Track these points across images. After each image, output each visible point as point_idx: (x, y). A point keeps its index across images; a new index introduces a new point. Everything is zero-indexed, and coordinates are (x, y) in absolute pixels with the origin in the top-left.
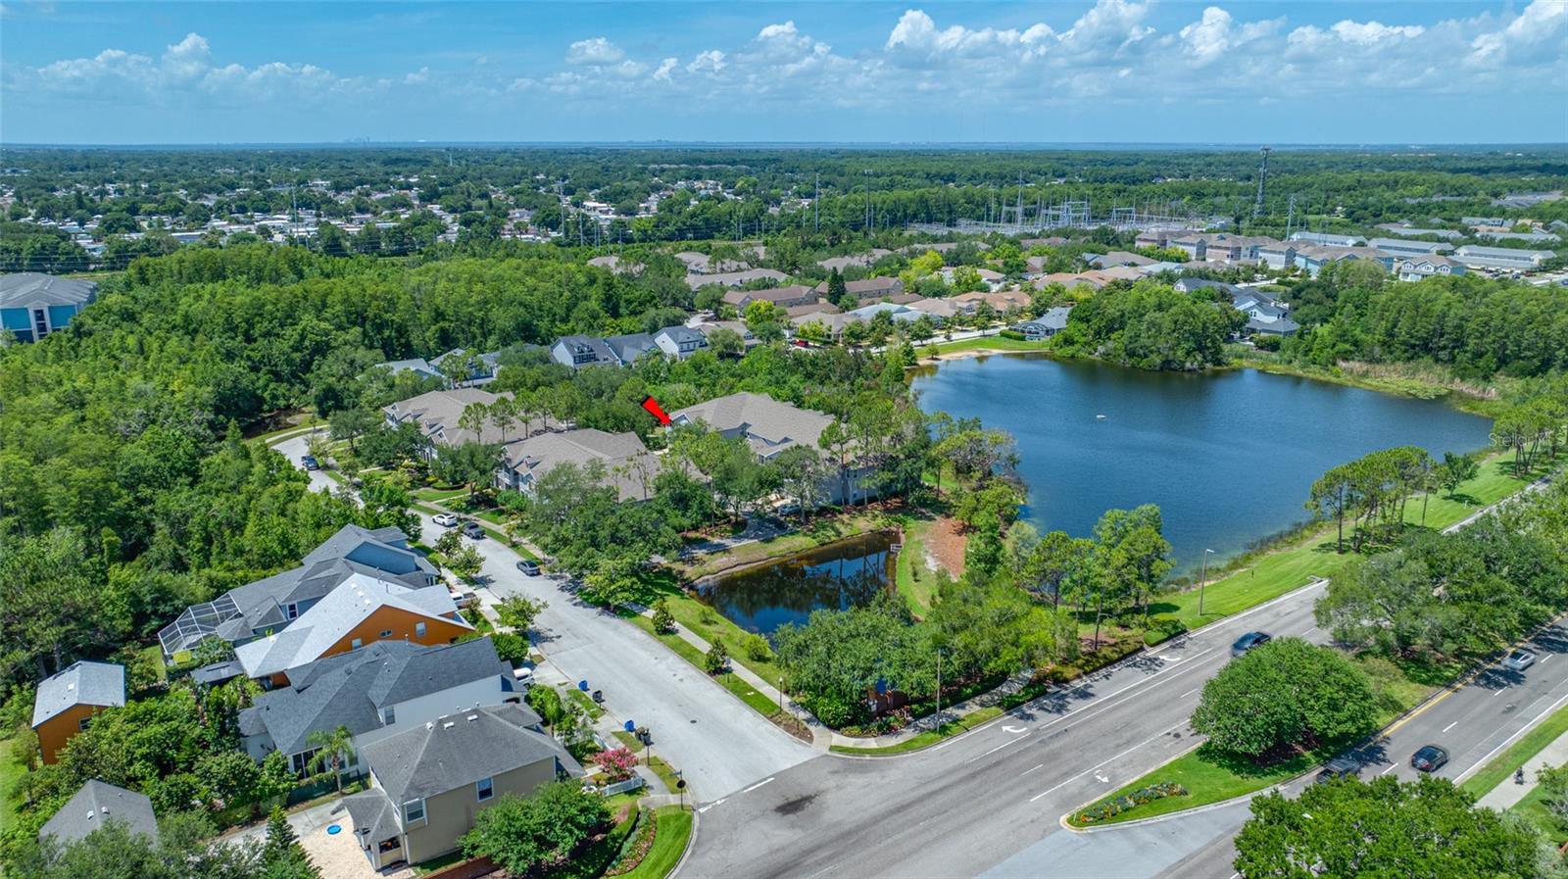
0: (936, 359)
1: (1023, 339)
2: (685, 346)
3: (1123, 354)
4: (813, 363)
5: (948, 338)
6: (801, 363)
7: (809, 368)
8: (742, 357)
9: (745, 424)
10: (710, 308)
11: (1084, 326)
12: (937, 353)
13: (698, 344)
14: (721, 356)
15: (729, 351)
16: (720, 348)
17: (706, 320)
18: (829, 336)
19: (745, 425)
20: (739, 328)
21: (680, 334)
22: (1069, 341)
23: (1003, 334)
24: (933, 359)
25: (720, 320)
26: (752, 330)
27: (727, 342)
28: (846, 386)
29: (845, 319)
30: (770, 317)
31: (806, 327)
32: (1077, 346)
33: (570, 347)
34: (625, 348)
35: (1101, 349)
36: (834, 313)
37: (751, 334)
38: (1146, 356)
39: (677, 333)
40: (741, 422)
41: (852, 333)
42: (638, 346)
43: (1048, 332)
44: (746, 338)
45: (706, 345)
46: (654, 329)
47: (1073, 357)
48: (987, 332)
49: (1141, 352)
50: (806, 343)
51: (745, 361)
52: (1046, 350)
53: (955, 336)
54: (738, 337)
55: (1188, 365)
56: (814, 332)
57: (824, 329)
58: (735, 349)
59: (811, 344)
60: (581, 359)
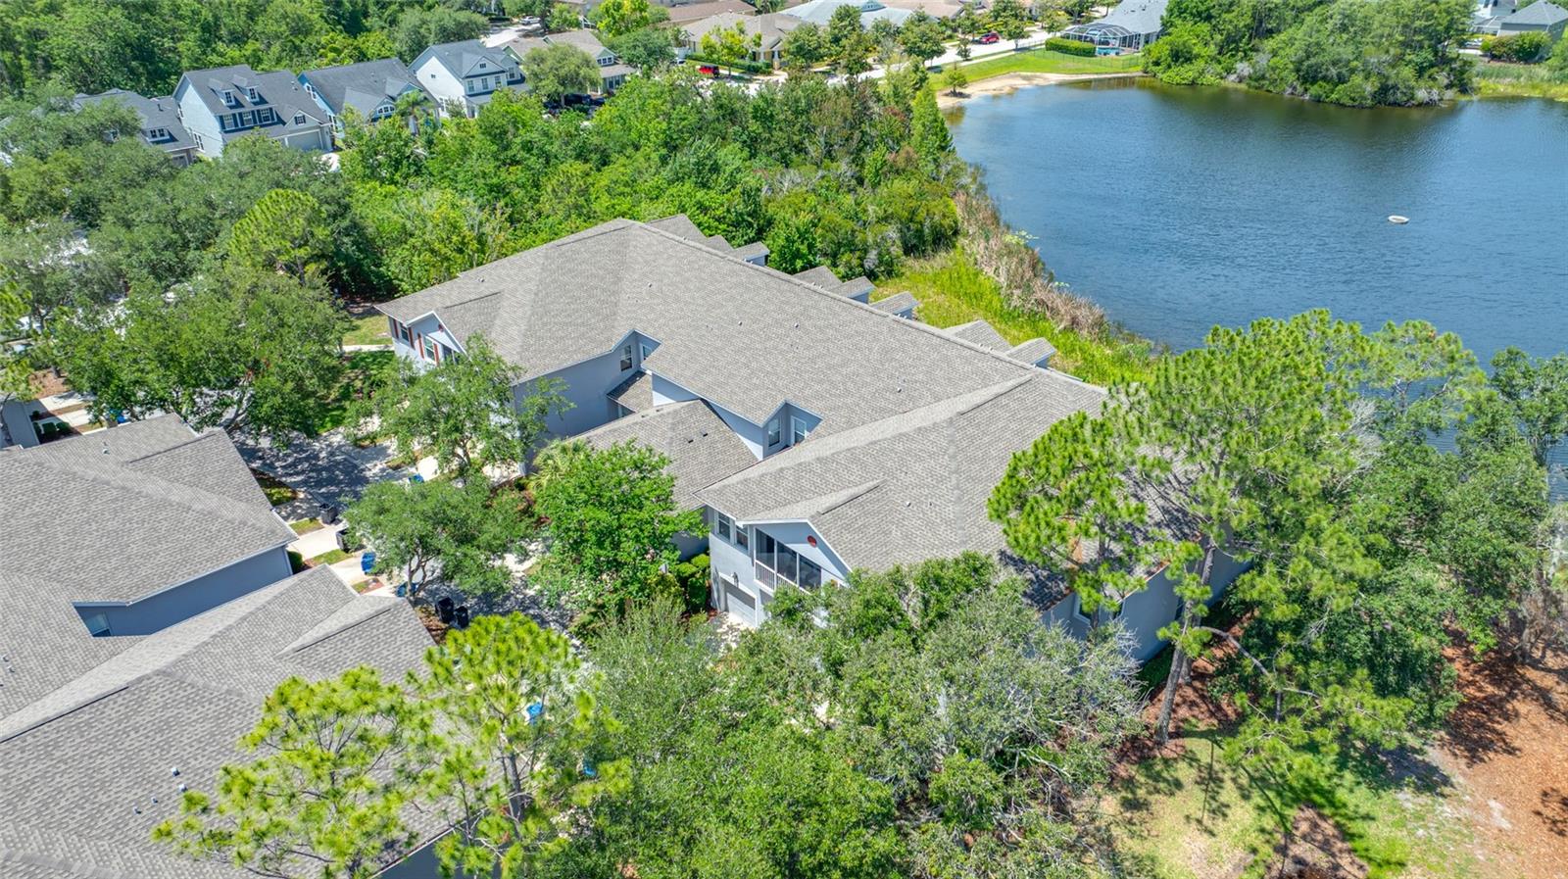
0: (961, 95)
1: (1090, 53)
2: (478, 84)
3: (1292, 77)
4: (764, 116)
5: (965, 54)
6: (733, 112)
7: (754, 126)
8: (599, 103)
9: (635, 336)
10: (533, 15)
11: (1204, 28)
12: (963, 84)
13: (504, 79)
14: (553, 104)
15: (571, 91)
16: (550, 85)
17: (527, 35)
18: (755, 56)
19: (636, 346)
20: (587, 44)
21: (466, 57)
22: (1180, 56)
23: (1052, 47)
24: (955, 94)
25: (551, 32)
26: (612, 47)
27: (562, 72)
28: (843, 167)
29: (779, 24)
30: (643, 22)
31: (714, 40)
32: (1200, 64)
33: (209, 95)
34: (348, 91)
35: (1243, 68)
36: (751, 14)
37: (612, 54)
38: (1341, 80)
39: (459, 56)
40: (621, 333)
41: (800, 48)
42: (376, 88)
43: (1129, 41)
44: (606, 63)
45: (523, 80)
46: (417, 49)
47: (1193, 84)
48: (1022, 43)
49: (1334, 71)
50: (715, 71)
51: (606, 112)
52: (1136, 72)
53: (976, 50)
54: (587, 62)
55: (1421, 95)
56: (730, 49)
57: (747, 42)
58: (581, 86)
59: (723, 71)
60: (235, 122)
